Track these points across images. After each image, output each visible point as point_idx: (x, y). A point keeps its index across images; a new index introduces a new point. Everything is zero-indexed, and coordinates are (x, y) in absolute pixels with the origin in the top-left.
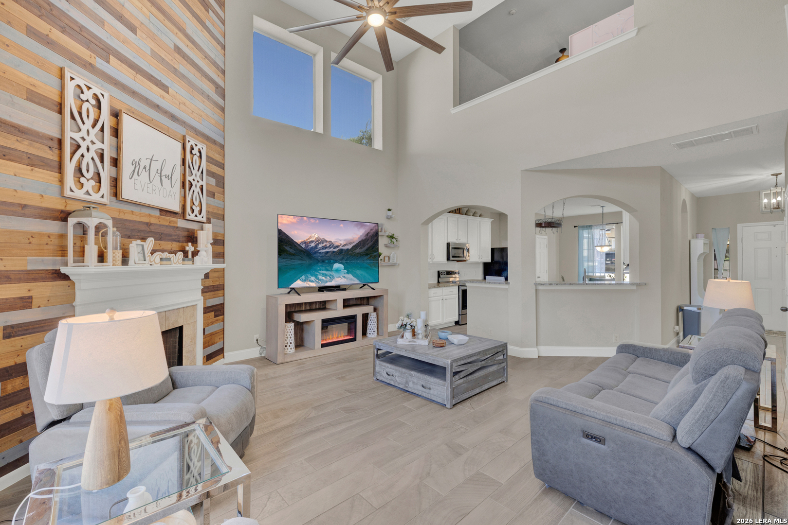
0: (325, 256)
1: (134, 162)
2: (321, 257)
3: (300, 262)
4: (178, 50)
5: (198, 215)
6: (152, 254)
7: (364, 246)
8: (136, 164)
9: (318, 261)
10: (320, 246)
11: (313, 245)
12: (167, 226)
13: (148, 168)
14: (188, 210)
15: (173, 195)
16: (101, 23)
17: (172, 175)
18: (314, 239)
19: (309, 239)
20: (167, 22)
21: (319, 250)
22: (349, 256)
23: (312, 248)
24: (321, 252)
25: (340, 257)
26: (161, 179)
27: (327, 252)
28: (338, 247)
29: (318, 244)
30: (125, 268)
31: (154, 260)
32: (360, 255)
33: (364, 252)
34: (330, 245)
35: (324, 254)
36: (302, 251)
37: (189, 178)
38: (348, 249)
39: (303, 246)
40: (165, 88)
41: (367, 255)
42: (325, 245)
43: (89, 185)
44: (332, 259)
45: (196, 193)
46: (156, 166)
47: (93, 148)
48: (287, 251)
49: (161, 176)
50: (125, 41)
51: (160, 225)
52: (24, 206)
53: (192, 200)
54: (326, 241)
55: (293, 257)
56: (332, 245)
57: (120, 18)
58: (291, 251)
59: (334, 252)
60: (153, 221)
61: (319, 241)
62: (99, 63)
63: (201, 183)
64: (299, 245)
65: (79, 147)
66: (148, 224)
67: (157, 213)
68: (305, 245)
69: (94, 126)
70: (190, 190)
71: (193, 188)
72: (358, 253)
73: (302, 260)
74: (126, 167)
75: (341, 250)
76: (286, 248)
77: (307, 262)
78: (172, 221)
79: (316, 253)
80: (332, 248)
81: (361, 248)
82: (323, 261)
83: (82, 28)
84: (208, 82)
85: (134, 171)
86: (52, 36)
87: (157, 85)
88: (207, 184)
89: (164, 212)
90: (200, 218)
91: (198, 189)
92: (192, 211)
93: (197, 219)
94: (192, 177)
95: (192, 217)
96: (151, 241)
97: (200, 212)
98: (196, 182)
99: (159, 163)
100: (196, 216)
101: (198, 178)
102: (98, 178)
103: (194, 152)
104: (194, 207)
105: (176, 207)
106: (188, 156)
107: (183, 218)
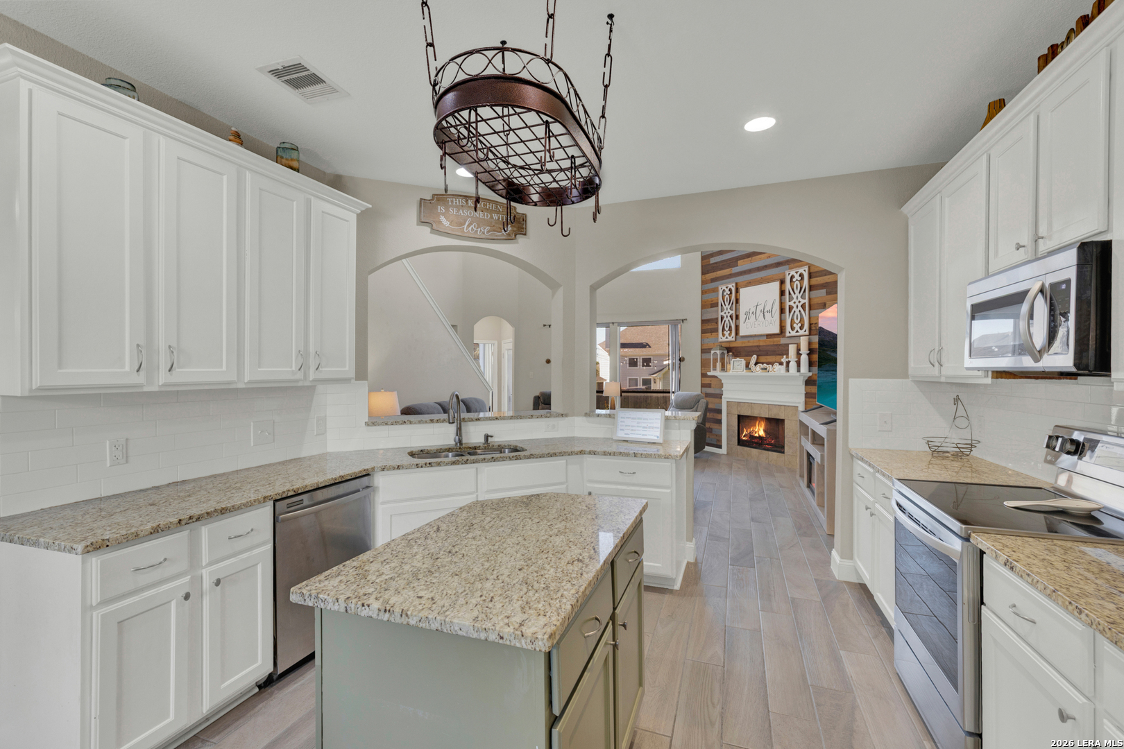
5: (799, 330)
6: (755, 365)
8: (747, 314)
12: (771, 345)
13: (754, 312)
14: (788, 328)
15: (773, 322)
26: (764, 315)
31: (755, 369)
37: (788, 304)
43: (727, 333)
45: (797, 313)
46: (760, 308)
47: (729, 315)
49: (763, 313)
51: (766, 345)
53: (792, 319)
60: (761, 344)
63: (803, 301)
65: (723, 317)
66: (757, 346)
69: (729, 304)
70: (790, 312)
71: (795, 309)
74: (742, 317)
78: (776, 341)
85: (746, 318)
89: (769, 336)
90: (801, 332)
91: (800, 308)
92: (793, 328)
93: (798, 334)
94: (793, 301)
95: (793, 333)
96: (754, 357)
97: (801, 328)
98: (797, 303)
99: (762, 306)
100: (797, 332)
101: (800, 299)
102: (730, 329)
103: (794, 280)
104: (795, 325)
105: (777, 331)
106: (788, 286)
107: (784, 336)
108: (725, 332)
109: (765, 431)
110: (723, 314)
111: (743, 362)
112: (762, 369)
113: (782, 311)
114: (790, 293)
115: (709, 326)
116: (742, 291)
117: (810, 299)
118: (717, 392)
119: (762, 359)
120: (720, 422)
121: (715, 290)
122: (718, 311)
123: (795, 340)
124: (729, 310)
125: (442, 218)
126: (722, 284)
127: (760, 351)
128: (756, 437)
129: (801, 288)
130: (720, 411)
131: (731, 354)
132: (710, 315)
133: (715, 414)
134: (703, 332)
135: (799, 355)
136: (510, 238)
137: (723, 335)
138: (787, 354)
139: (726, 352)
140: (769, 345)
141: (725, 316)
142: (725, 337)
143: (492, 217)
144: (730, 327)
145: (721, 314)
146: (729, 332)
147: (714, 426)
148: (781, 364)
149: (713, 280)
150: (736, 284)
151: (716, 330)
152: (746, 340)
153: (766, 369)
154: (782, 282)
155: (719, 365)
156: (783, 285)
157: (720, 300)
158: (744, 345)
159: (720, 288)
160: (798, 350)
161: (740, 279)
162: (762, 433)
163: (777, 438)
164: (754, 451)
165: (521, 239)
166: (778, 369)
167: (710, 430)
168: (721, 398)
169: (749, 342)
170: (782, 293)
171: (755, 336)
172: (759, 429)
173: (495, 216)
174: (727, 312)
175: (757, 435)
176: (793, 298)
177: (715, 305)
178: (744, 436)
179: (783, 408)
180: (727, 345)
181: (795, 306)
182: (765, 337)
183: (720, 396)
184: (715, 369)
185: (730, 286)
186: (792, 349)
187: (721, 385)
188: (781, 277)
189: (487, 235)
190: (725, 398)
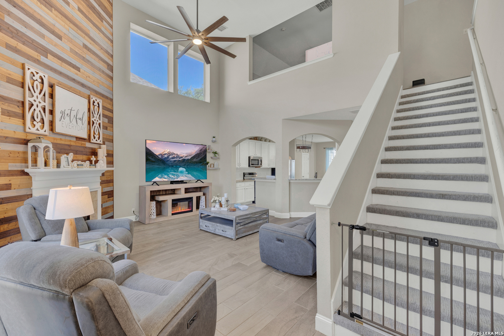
0: (173, 163)
1: (62, 112)
2: (171, 163)
3: (158, 166)
4: (85, 46)
5: (98, 140)
6: (72, 162)
7: (199, 157)
8: (63, 113)
9: (169, 166)
10: (171, 157)
11: (166, 156)
12: (80, 146)
13: (69, 115)
14: (92, 137)
15: (83, 129)
16: (43, 36)
17: (82, 118)
18: (166, 153)
19: (163, 152)
20: (79, 31)
21: (170, 159)
22: (189, 164)
23: (165, 158)
24: (171, 161)
25: (183, 164)
26: (76, 120)
27: (175, 161)
28: (182, 157)
29: (169, 156)
30: (58, 170)
31: (74, 166)
32: (196, 163)
33: (199, 161)
34: (177, 156)
35: (173, 162)
36: (159, 160)
37: (92, 119)
38: (188, 159)
39: (160, 157)
40: (78, 69)
41: (201, 163)
42: (174, 156)
43: (38, 125)
44: (178, 165)
45: (96, 128)
46: (73, 113)
47: (40, 105)
48: (150, 159)
49: (76, 119)
50: (56, 45)
51: (76, 146)
52: (6, 138)
53: (94, 131)
54: (174, 154)
55: (154, 163)
56: (178, 156)
57: (53, 32)
58: (153, 159)
59: (179, 161)
60: (72, 144)
61: (170, 154)
62: (43, 59)
63: (99, 122)
64: (157, 156)
65: (32, 105)
66: (70, 146)
67: (75, 139)
68: (161, 156)
69: (40, 93)
70: (93, 126)
71: (95, 124)
72: (195, 162)
73: (158, 165)
74: (58, 114)
75: (184, 160)
76: (149, 158)
77: (162, 166)
78: (83, 144)
79: (168, 161)
80: (178, 158)
81: (197, 158)
82: (172, 166)
83: (33, 41)
84: (103, 63)
85: (62, 116)
86: (18, 47)
87: (73, 68)
88: (103, 122)
89: (78, 138)
90: (100, 142)
91: (98, 125)
92: (95, 137)
93: (97, 142)
95: (94, 141)
96: (72, 155)
97: (99, 138)
98: (96, 121)
99: (75, 112)
102: (43, 121)
103: (95, 104)
105: (85, 136)
106: (92, 106)
107: (90, 142)
110: (32, 100)
113: (90, 123)
124: (40, 100)
127: (71, 149)
129: (98, 112)
137: (33, 125)
140: (78, 146)
141: (35, 104)
142: (36, 129)
145: (29, 99)
146: (40, 124)
154: (89, 102)
155: (41, 160)
156: (89, 104)
157: (27, 81)
169: (61, 140)
170: (89, 110)
171: (67, 135)
174: (38, 101)
176: (94, 116)
184: (34, 164)
186: (101, 152)
188: (88, 98)
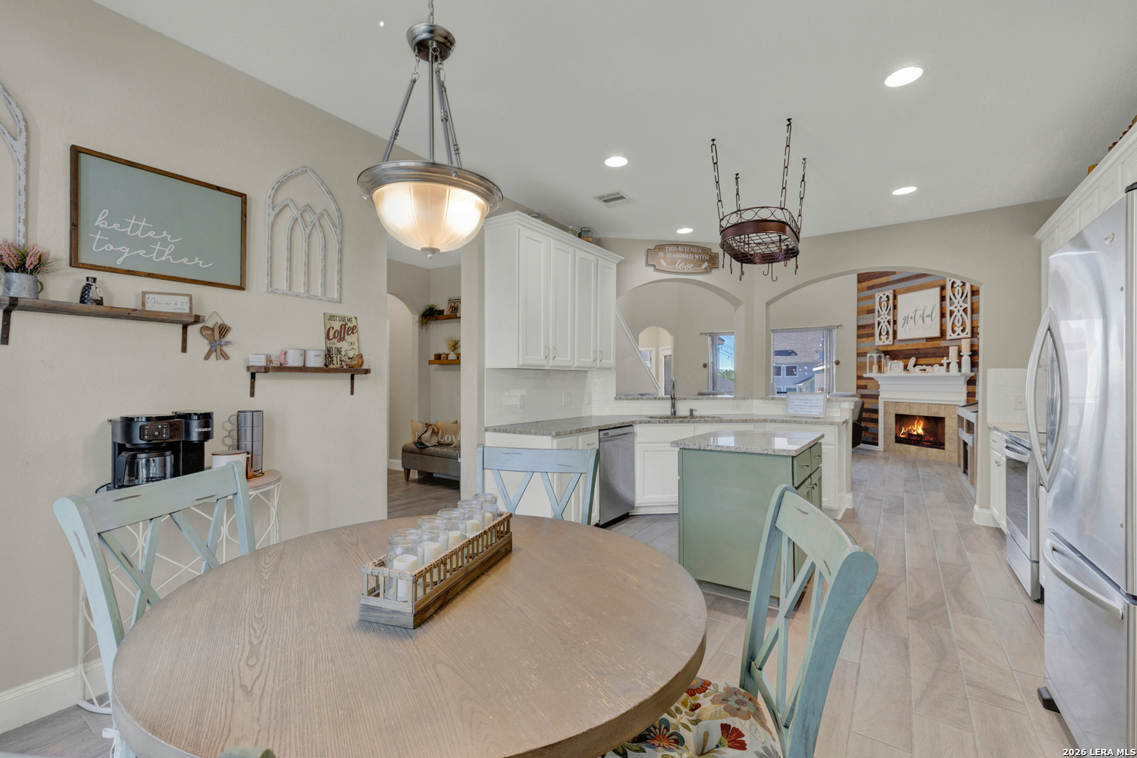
5: (961, 333)
6: (914, 366)
8: (906, 319)
13: (913, 317)
14: (949, 331)
15: (933, 326)
37: (949, 308)
43: (884, 337)
46: (919, 313)
49: (922, 318)
51: (926, 348)
53: (953, 323)
60: (920, 347)
63: (964, 306)
65: (880, 323)
66: (916, 349)
69: (886, 310)
70: (951, 316)
71: (956, 313)
74: (900, 322)
78: (936, 344)
85: (904, 322)
89: (928, 339)
90: (963, 335)
91: (961, 312)
92: (954, 332)
93: (959, 337)
94: (954, 306)
95: (955, 336)
96: (913, 360)
97: (963, 331)
98: (958, 307)
99: (922, 311)
100: (959, 334)
101: (961, 303)
102: (887, 333)
103: (955, 285)
104: (956, 329)
105: (938, 334)
106: (948, 292)
107: (945, 339)
108: (882, 337)
109: (923, 429)
110: (880, 319)
111: (901, 364)
112: (921, 370)
113: (943, 315)
114: (951, 299)
115: (865, 331)
116: (900, 297)
117: (972, 304)
118: (874, 393)
119: (921, 361)
120: (876, 421)
121: (872, 297)
122: (874, 317)
123: (957, 343)
124: (886, 316)
125: (662, 261)
126: (880, 291)
127: (919, 353)
128: (914, 435)
129: (963, 293)
130: (876, 411)
131: (888, 356)
132: (866, 320)
133: (871, 414)
134: (859, 337)
135: (960, 356)
136: (707, 271)
137: (880, 339)
138: (947, 355)
139: (883, 355)
140: (929, 348)
141: (882, 321)
142: (883, 342)
143: (694, 257)
144: (888, 332)
145: (877, 319)
146: (886, 336)
147: (870, 425)
148: (941, 365)
149: (870, 288)
150: (894, 291)
151: (873, 335)
152: (904, 343)
153: (925, 370)
154: (943, 288)
155: (875, 367)
156: (944, 291)
157: (877, 307)
158: (902, 348)
159: (876, 295)
160: (960, 351)
161: (897, 286)
162: (920, 431)
163: (936, 435)
164: (913, 448)
165: (714, 271)
166: (938, 370)
167: (866, 429)
168: (878, 398)
169: (907, 345)
170: (943, 298)
171: (914, 339)
172: (917, 428)
173: (697, 257)
174: (884, 318)
175: (915, 433)
176: (954, 303)
177: (871, 311)
178: (902, 434)
179: (943, 406)
180: (885, 349)
181: (956, 310)
182: (925, 340)
183: (876, 397)
184: (871, 370)
185: (887, 293)
186: (953, 352)
187: (878, 387)
188: (942, 283)
189: (691, 271)
190: (882, 398)
